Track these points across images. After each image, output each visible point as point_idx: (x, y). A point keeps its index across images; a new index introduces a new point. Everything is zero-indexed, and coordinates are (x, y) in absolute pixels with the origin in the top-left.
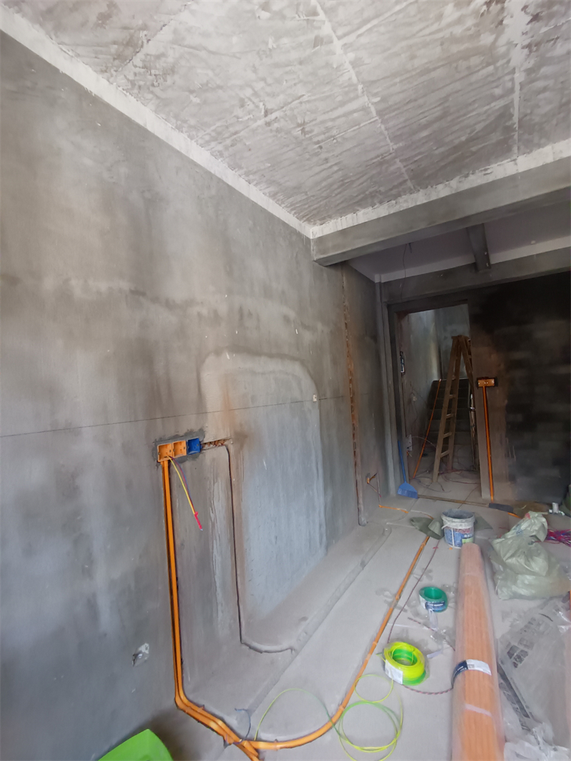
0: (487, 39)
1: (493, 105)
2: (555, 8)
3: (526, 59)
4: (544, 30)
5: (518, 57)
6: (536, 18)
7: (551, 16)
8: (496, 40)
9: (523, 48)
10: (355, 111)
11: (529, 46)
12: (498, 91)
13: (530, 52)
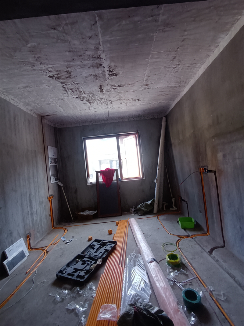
0: (113, 64)
1: (110, 39)
2: (96, 65)
3: (100, 54)
4: (98, 61)
5: (103, 56)
6: (101, 65)
7: (96, 63)
8: (111, 63)
9: (102, 58)
10: (155, 58)
11: (101, 58)
12: (109, 45)
13: (100, 56)
